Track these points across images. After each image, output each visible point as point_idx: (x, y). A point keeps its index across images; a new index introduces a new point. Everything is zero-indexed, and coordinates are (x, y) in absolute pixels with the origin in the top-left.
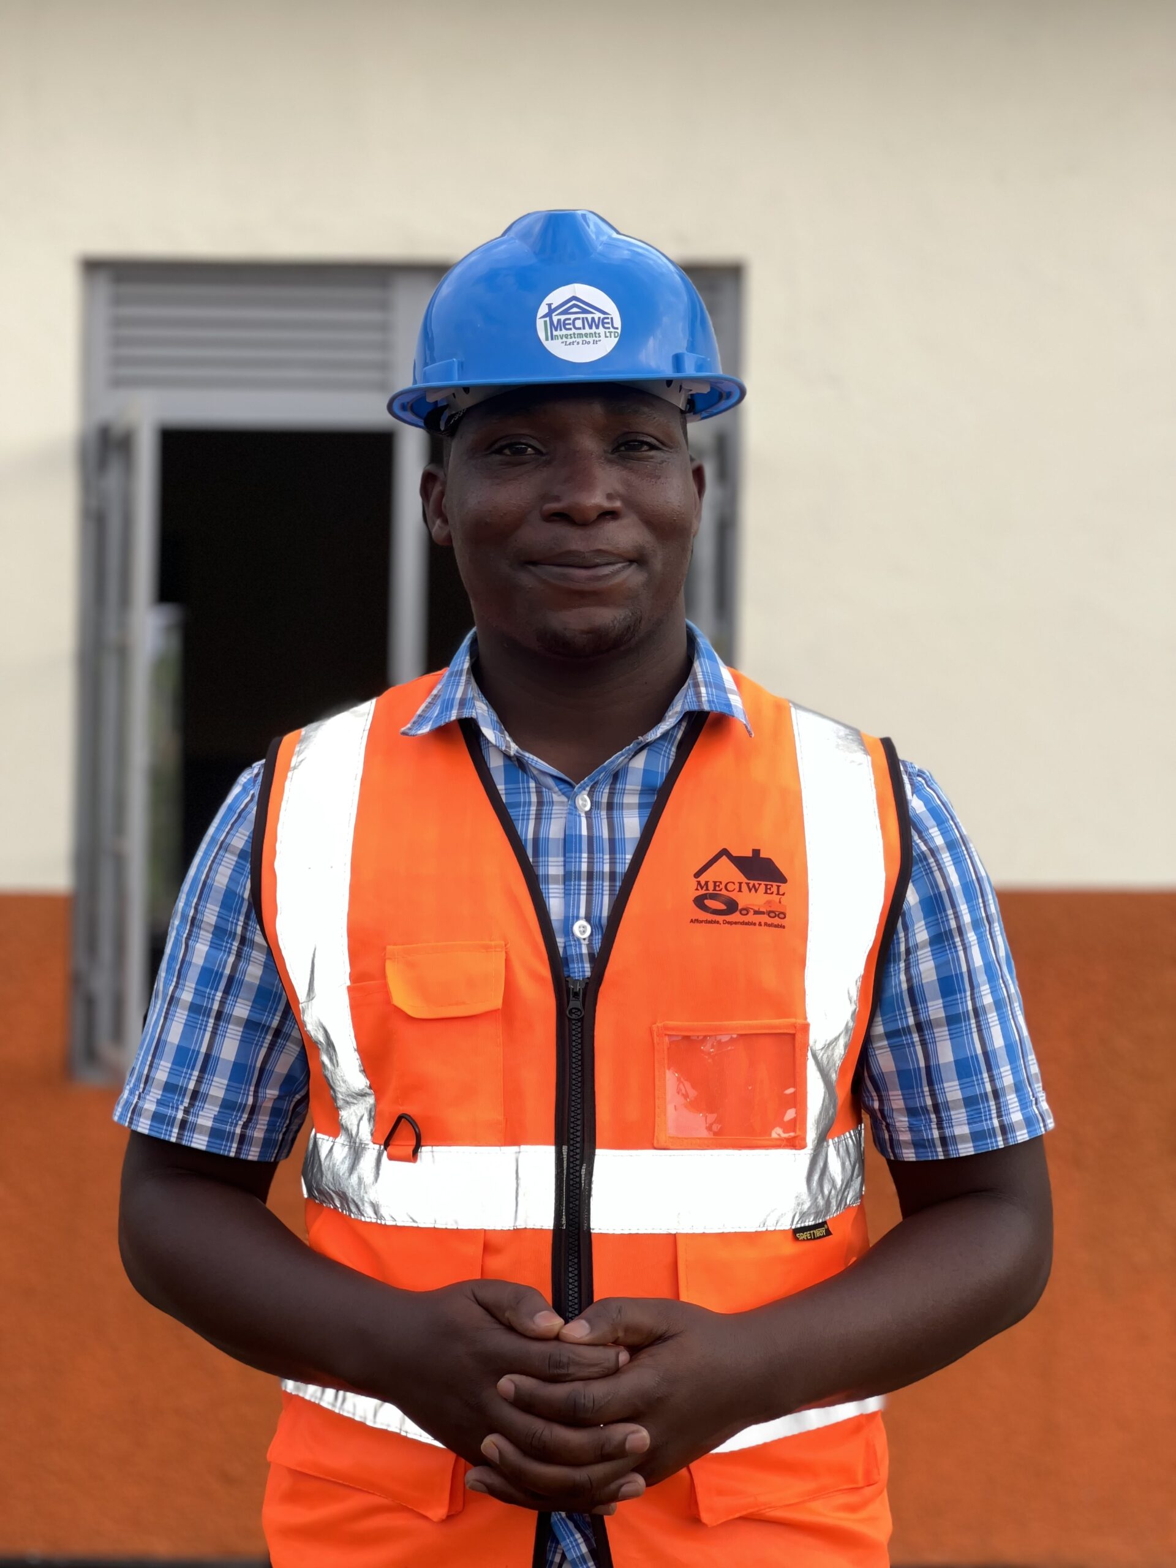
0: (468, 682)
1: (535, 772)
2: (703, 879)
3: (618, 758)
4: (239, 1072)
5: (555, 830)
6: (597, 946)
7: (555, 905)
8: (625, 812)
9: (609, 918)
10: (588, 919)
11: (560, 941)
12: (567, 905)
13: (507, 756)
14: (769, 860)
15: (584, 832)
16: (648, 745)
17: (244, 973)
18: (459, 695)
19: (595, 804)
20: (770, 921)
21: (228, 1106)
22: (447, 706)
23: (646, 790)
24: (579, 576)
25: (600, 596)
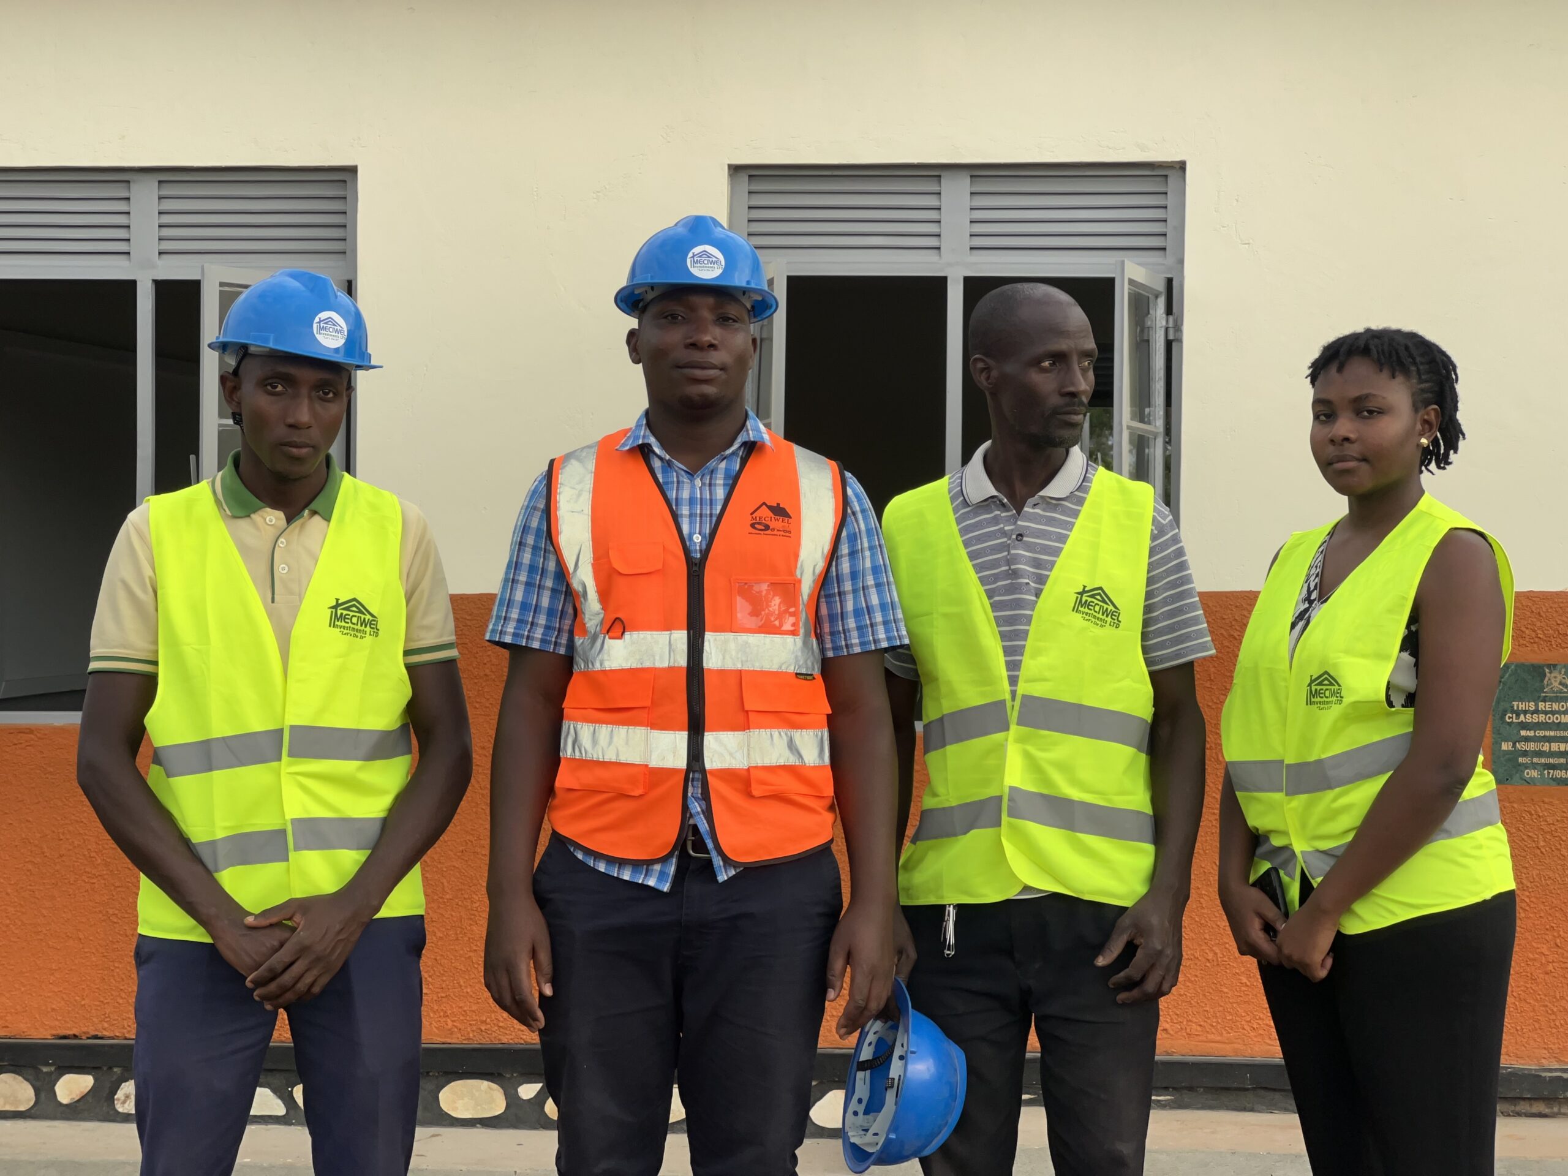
0: (646, 428)
1: (676, 469)
2: (754, 516)
3: (713, 462)
5: (685, 494)
6: (704, 547)
7: (685, 529)
8: (717, 488)
9: (710, 534)
10: (700, 534)
11: (688, 543)
12: (690, 528)
13: (662, 460)
14: (784, 508)
15: (699, 496)
16: (727, 456)
18: (642, 434)
19: (703, 484)
20: (784, 534)
22: (638, 437)
23: (727, 476)
24: (698, 373)
25: (707, 381)
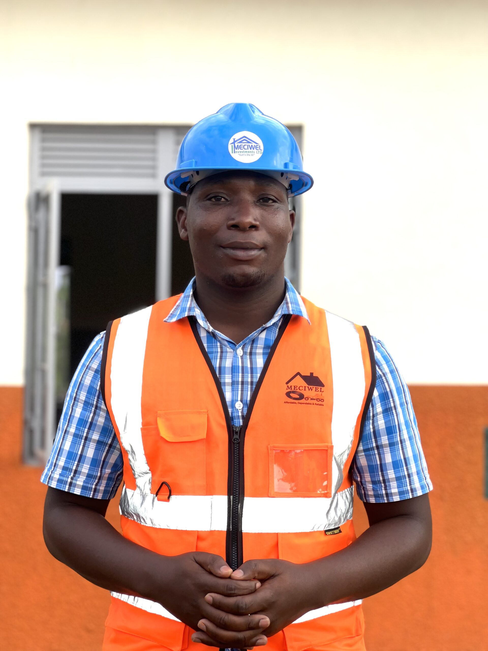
0: (192, 301)
1: (220, 339)
2: (289, 385)
3: (254, 333)
4: (94, 462)
5: (228, 363)
6: (245, 413)
7: (228, 396)
8: (257, 357)
9: (250, 401)
10: (242, 401)
11: (230, 410)
12: (233, 395)
13: (208, 332)
14: (317, 377)
15: (240, 365)
16: (266, 328)
17: (97, 421)
18: (188, 306)
19: (245, 353)
20: (317, 403)
21: (89, 476)
22: (183, 310)
23: (266, 347)
24: (241, 254)
25: (248, 262)
